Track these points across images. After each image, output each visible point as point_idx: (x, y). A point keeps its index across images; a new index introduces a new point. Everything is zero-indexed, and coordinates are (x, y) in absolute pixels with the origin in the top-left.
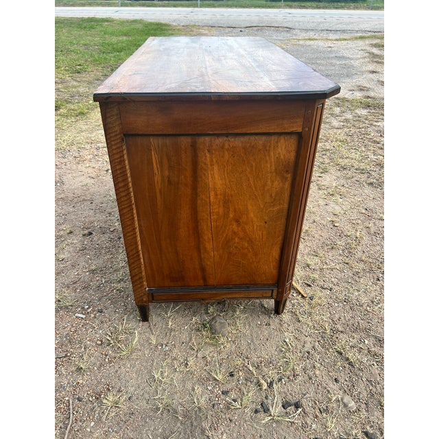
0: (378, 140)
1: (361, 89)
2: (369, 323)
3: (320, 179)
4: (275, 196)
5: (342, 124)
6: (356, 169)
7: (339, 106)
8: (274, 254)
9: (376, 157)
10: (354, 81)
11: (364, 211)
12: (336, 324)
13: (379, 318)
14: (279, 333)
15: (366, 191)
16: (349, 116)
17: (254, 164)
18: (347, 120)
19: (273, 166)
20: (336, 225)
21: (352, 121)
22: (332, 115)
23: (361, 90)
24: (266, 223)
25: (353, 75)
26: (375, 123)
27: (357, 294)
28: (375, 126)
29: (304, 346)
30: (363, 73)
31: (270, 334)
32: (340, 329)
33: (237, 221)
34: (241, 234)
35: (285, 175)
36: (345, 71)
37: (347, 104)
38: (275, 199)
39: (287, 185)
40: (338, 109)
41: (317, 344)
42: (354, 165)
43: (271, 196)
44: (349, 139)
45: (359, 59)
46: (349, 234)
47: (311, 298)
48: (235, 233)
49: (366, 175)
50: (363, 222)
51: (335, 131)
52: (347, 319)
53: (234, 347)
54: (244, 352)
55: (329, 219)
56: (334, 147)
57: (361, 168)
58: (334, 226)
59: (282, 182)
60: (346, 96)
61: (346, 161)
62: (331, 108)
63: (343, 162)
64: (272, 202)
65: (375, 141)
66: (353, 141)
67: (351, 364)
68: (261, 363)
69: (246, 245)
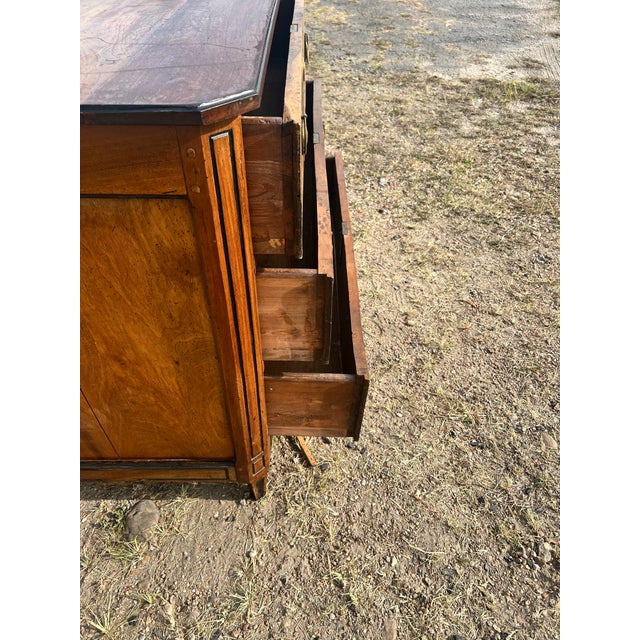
0: (530, 161)
1: (529, 64)
2: (411, 522)
3: (409, 232)
4: (180, 317)
5: (477, 129)
6: (477, 216)
7: (481, 96)
8: (213, 414)
9: (518, 194)
10: (522, 49)
11: (466, 298)
12: (351, 523)
13: (431, 513)
14: (245, 537)
15: (482, 258)
16: (493, 115)
17: (111, 256)
18: (487, 124)
19: (153, 260)
20: (410, 322)
21: (495, 124)
22: (465, 111)
23: (528, 66)
24: (177, 363)
25: (522, 39)
26: (535, 130)
27: (406, 462)
28: (532, 134)
29: (279, 567)
30: (539, 35)
31: (228, 539)
32: (357, 533)
33: (117, 359)
34: (135, 382)
35: (185, 278)
36: (510, 33)
37: (496, 92)
38: (180, 323)
39: (198, 298)
40: (480, 101)
41: (305, 562)
42: (476, 207)
43: (171, 316)
44: (480, 157)
45: (540, 11)
46: (427, 341)
47: (323, 468)
48: (121, 379)
49: (491, 227)
50: (460, 317)
51: (462, 141)
52: (375, 512)
53: (155, 564)
54: (170, 576)
55: (402, 310)
56: (450, 172)
57: (487, 213)
58: (406, 324)
59: (184, 290)
60: (498, 78)
61: (464, 199)
62: (467, 100)
63: (457, 202)
64: (177, 328)
65: (523, 163)
66: (486, 162)
67: (352, 608)
68: (193, 599)
69: (152, 398)
